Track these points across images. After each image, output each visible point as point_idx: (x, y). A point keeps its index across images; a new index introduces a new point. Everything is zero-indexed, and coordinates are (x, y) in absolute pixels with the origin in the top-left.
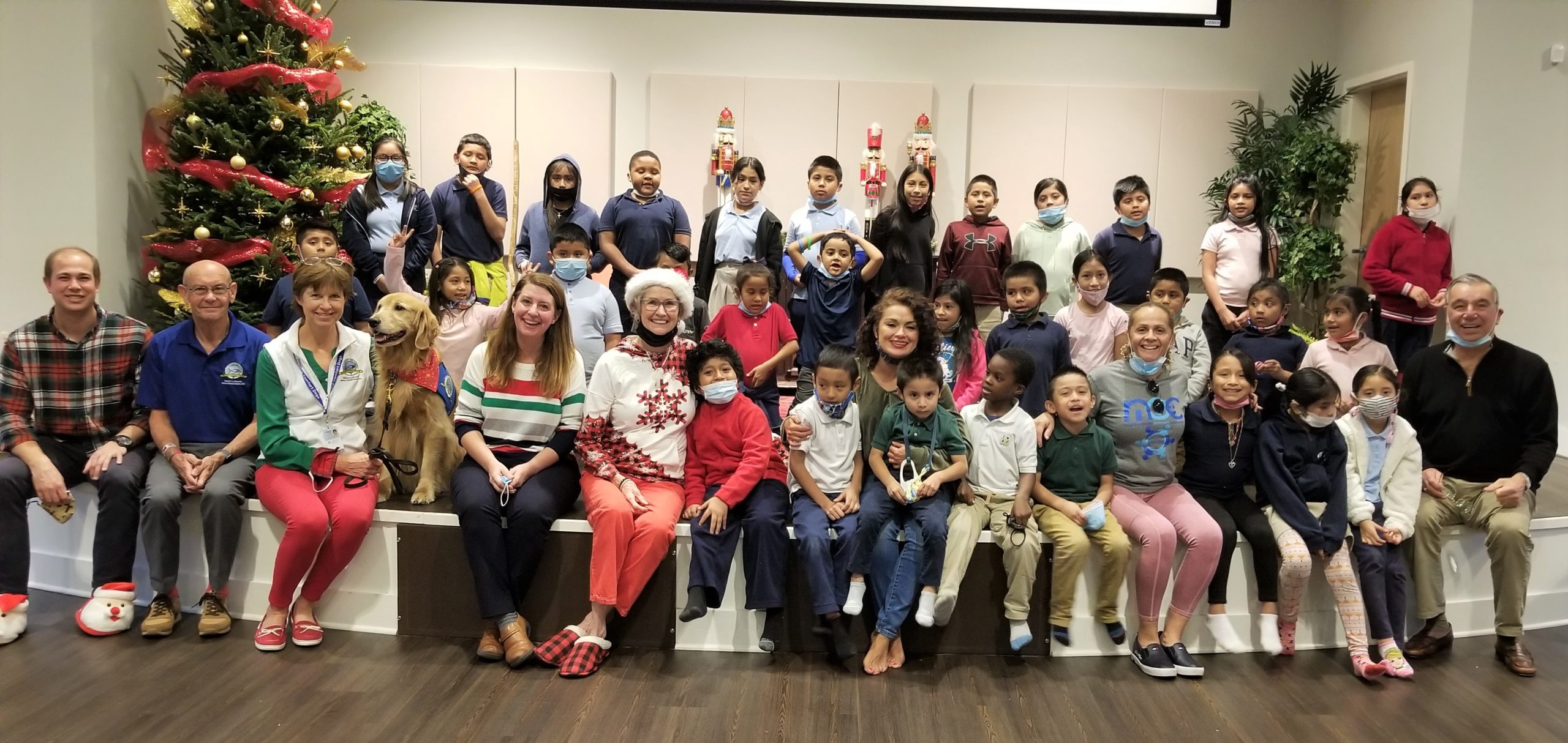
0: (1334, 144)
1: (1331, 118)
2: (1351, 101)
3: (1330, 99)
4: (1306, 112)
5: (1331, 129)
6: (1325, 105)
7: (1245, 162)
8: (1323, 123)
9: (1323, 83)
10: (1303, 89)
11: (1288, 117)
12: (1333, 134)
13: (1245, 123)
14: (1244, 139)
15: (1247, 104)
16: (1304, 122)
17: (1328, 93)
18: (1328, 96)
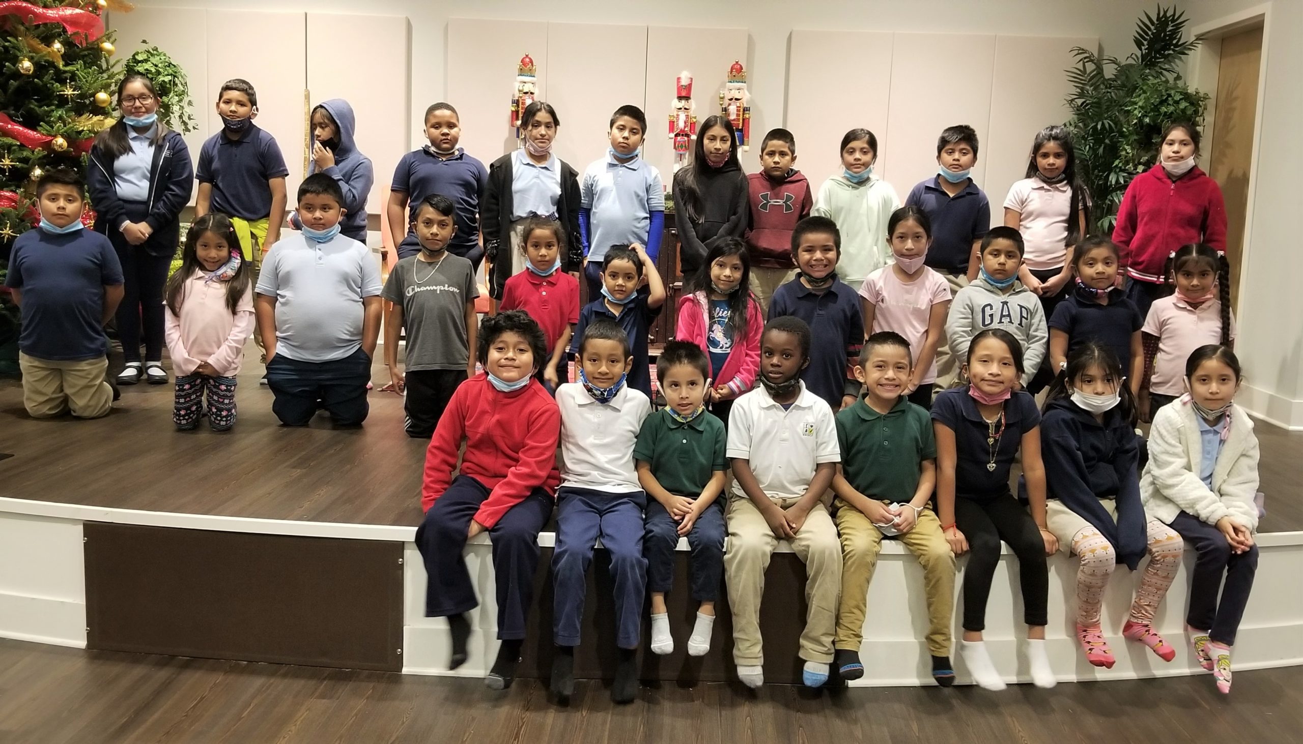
0: (1181, 93)
1: (1178, 65)
2: (1200, 49)
3: (1176, 45)
4: (1150, 60)
5: (1178, 78)
6: (1171, 52)
7: (1083, 114)
8: (1168, 71)
9: (1170, 28)
10: (1147, 34)
11: (1131, 65)
12: (1180, 83)
13: (1084, 71)
14: (1082, 89)
15: (1084, 51)
16: (1147, 71)
17: (1175, 38)
18: (1174, 42)
